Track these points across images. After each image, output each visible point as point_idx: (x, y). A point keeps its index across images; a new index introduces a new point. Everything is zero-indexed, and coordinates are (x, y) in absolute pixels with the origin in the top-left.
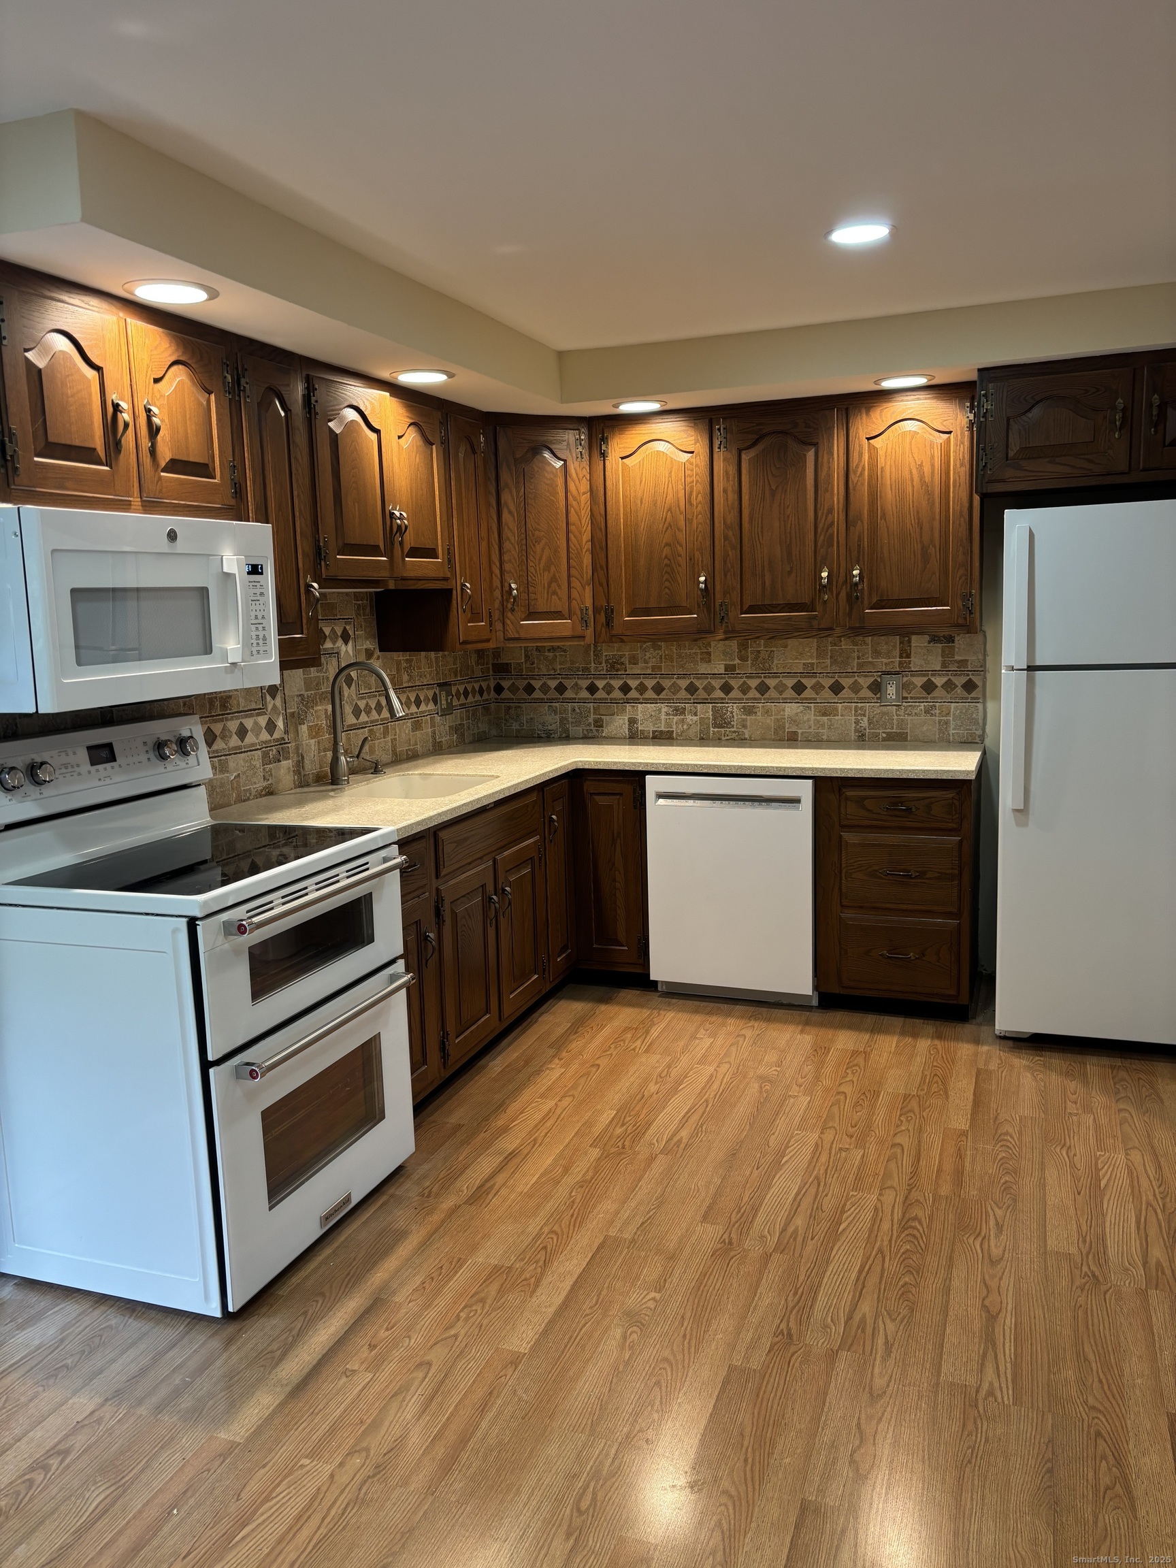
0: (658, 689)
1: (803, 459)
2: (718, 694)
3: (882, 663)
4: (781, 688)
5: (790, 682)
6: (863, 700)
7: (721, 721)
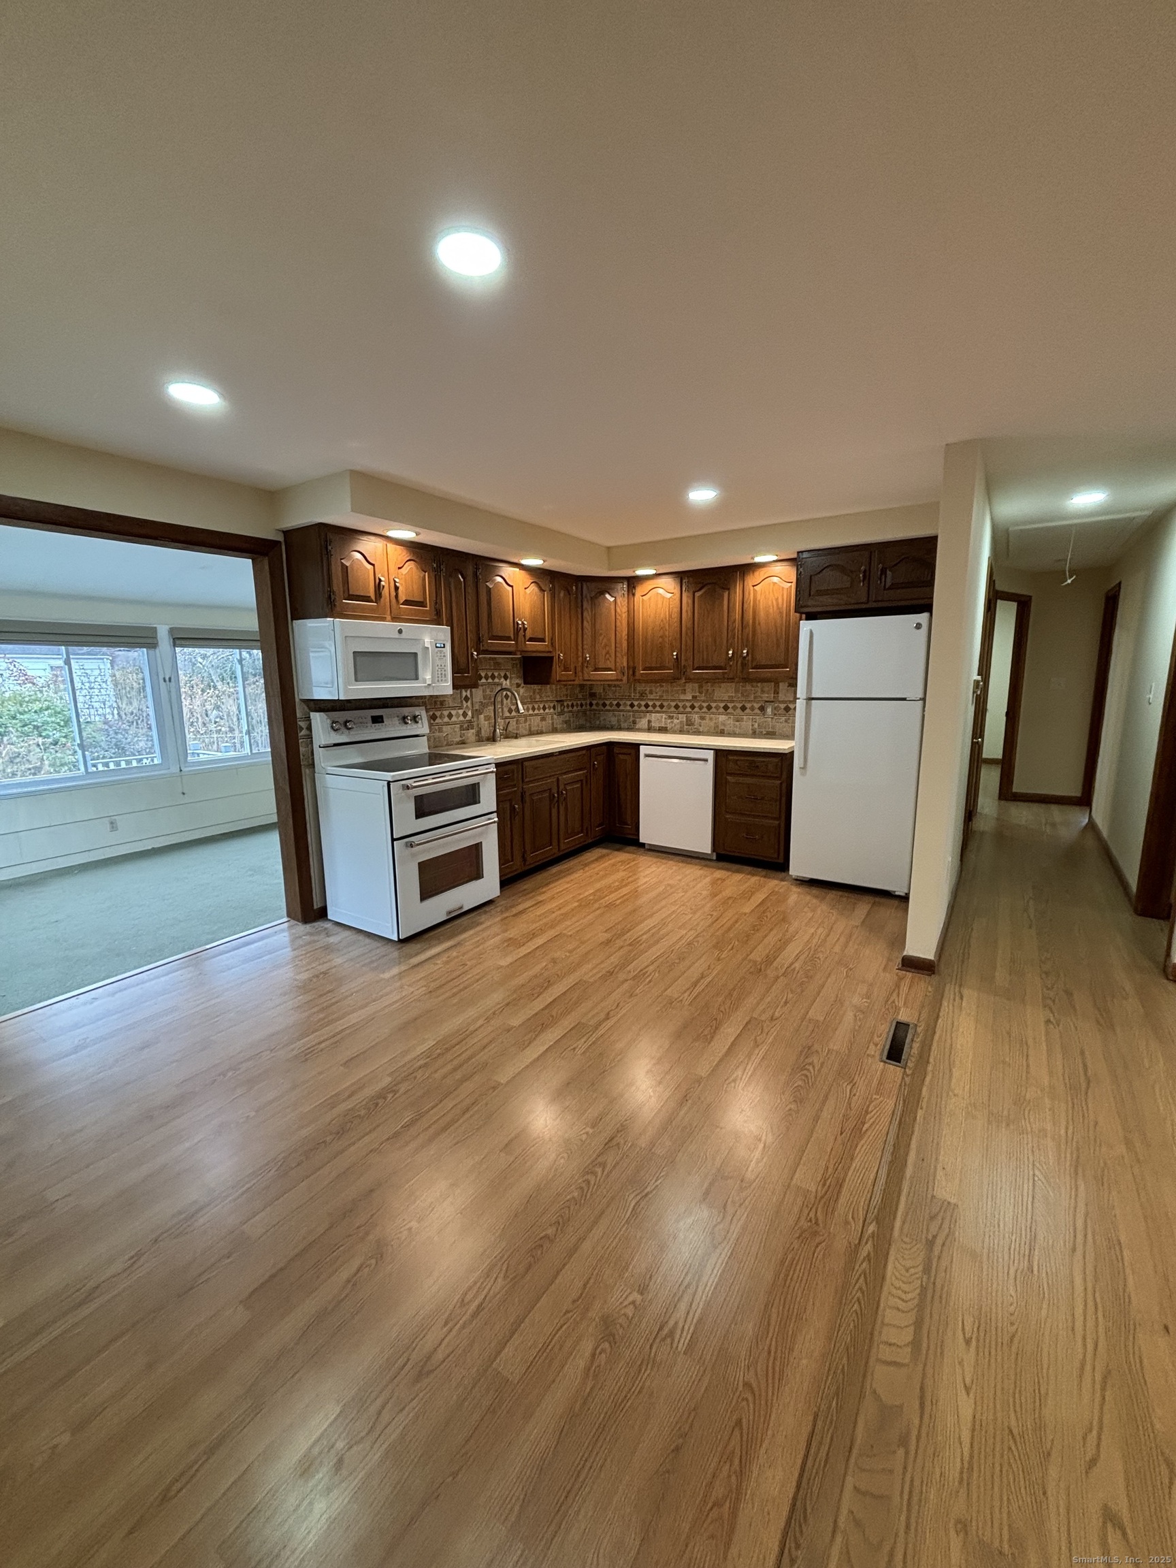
0: (662, 706)
1: (722, 596)
2: (689, 709)
3: (765, 697)
4: (717, 708)
5: (722, 705)
6: (756, 714)
7: (690, 723)
